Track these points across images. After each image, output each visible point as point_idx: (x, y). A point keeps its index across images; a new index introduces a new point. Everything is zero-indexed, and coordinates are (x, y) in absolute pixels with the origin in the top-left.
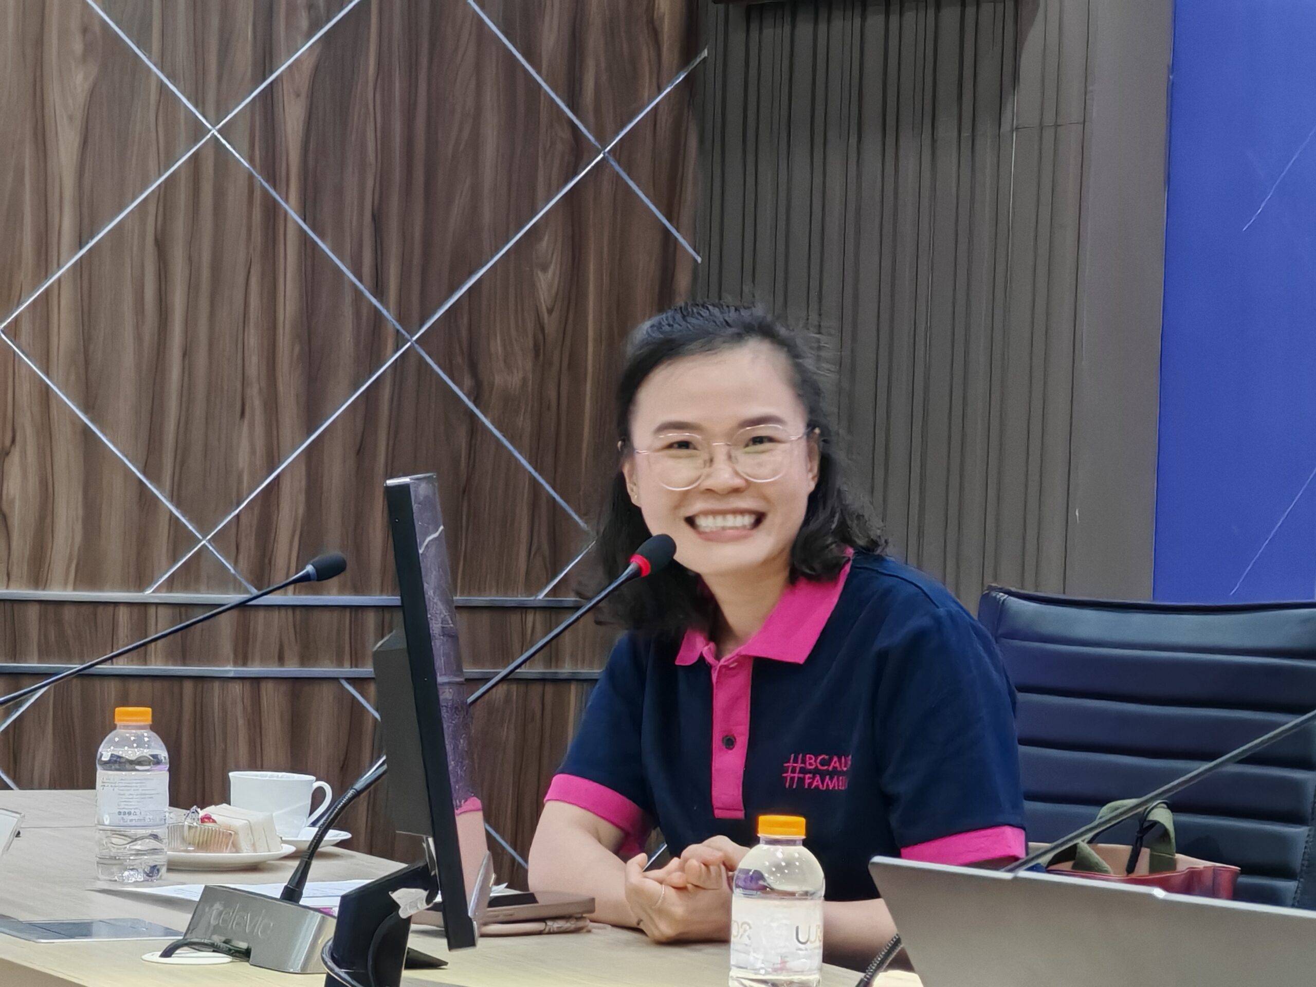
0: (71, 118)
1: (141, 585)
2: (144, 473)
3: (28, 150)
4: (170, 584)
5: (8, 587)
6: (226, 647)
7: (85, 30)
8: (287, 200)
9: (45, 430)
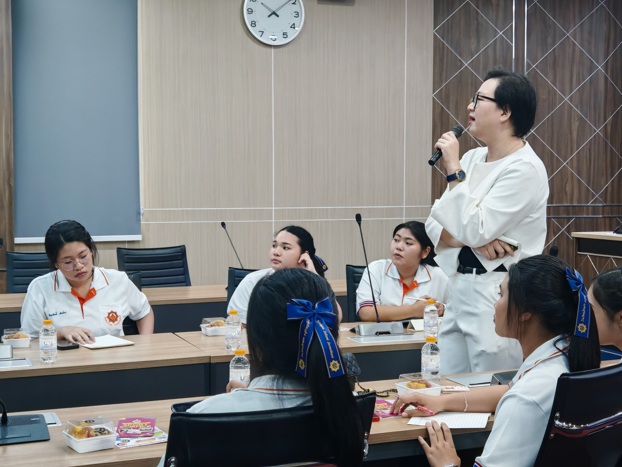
0: (576, 130)
1: (588, 204)
2: (588, 185)
3: (569, 136)
4: (592, 203)
5: (567, 204)
6: (601, 213)
7: (578, 116)
8: (608, 142)
9: (572, 179)
